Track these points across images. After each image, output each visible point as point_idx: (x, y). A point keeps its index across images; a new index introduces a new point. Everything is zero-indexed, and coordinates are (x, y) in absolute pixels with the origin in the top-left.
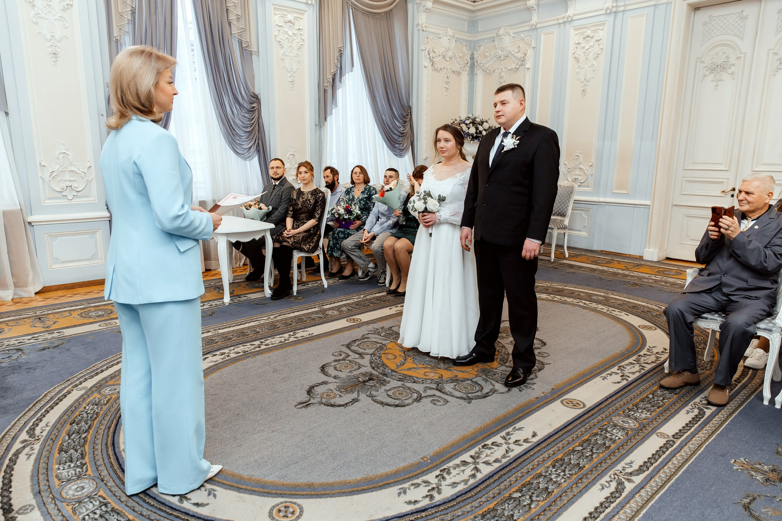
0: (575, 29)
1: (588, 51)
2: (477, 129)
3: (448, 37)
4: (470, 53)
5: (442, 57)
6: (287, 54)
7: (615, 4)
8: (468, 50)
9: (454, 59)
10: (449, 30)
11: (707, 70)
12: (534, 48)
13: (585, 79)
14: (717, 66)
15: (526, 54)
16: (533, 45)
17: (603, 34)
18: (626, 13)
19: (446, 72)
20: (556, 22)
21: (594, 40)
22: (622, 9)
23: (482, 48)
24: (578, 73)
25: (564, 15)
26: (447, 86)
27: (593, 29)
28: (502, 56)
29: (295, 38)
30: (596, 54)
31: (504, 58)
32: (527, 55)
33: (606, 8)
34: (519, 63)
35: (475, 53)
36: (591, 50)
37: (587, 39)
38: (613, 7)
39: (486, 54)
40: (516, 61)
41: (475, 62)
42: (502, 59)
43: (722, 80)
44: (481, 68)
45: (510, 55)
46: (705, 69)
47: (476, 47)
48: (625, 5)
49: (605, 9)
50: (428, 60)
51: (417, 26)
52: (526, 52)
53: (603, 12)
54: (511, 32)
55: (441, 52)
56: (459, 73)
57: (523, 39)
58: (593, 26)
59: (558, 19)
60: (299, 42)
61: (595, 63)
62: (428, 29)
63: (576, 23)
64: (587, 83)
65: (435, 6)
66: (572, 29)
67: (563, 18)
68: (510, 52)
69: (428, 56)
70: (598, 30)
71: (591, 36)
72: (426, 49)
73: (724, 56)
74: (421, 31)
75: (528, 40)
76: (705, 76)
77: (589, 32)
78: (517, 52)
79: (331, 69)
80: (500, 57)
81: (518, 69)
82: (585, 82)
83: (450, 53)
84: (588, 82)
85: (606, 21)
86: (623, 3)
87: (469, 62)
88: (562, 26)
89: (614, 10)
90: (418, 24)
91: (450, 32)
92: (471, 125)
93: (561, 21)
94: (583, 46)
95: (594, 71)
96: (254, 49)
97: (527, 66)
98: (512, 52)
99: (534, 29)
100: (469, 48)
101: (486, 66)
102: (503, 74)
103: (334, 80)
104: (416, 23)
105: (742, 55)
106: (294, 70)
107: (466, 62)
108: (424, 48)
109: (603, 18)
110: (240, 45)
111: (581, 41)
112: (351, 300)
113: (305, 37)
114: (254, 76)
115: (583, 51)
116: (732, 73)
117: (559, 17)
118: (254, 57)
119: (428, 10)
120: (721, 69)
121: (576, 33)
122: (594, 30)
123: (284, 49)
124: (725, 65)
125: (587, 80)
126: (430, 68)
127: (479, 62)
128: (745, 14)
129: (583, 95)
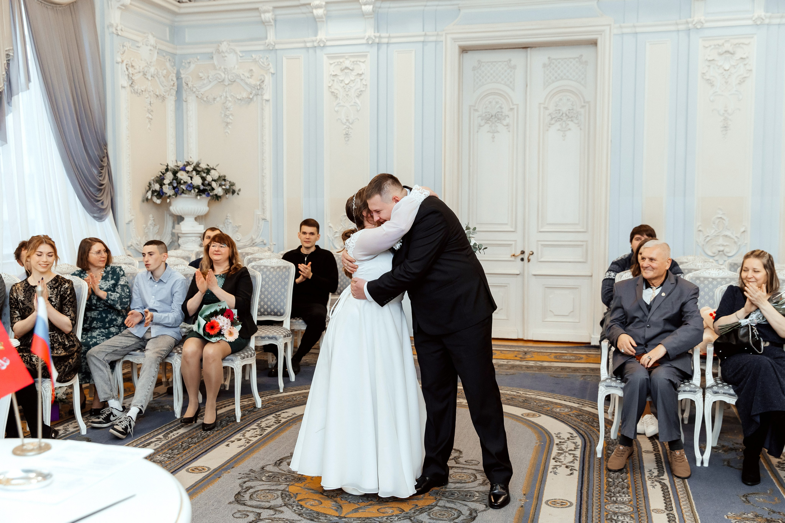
0: (329, 58)
1: (348, 86)
2: (204, 179)
3: (149, 48)
4: (175, 72)
5: (142, 74)
7: (377, 34)
8: (173, 66)
9: (156, 78)
10: (150, 37)
11: (482, 120)
12: (273, 74)
13: (347, 120)
14: (492, 116)
15: (263, 82)
16: (272, 71)
17: (366, 68)
18: (391, 46)
19: (147, 96)
20: (302, 45)
21: (354, 73)
22: (385, 40)
23: (193, 66)
24: (337, 112)
25: (313, 38)
26: (150, 116)
27: (353, 60)
28: (227, 80)
30: (359, 90)
31: (230, 82)
32: (265, 83)
33: (367, 37)
34: (254, 92)
35: (182, 72)
36: (351, 85)
37: (346, 71)
38: (375, 37)
39: (201, 75)
40: (249, 90)
41: (184, 84)
42: (226, 83)
43: (498, 132)
44: (195, 92)
45: (238, 80)
46: (480, 118)
47: (183, 64)
48: (389, 37)
49: (366, 39)
50: (126, 77)
51: (108, 27)
52: (263, 79)
53: (364, 41)
54: (238, 49)
55: (141, 68)
56: (164, 99)
57: (255, 61)
58: (352, 56)
59: (305, 42)
61: (357, 101)
62: (125, 34)
63: (329, 50)
64: (351, 126)
66: (325, 57)
67: (313, 41)
68: (238, 76)
69: (127, 73)
70: (358, 62)
71: (351, 68)
72: (123, 61)
73: (498, 106)
74: (115, 36)
75: (263, 63)
76: (480, 126)
77: (347, 63)
78: (248, 78)
80: (223, 81)
81: (251, 99)
82: (347, 124)
83: (152, 70)
84: (351, 124)
85: (368, 52)
86: (387, 35)
87: (176, 84)
88: (311, 51)
89: (377, 40)
90: (111, 25)
91: (152, 40)
92: (194, 173)
93: (309, 45)
94: (341, 79)
95: (358, 111)
97: (266, 97)
98: (242, 76)
99: (271, 49)
100: (173, 64)
101: (202, 91)
102: (229, 104)
105: (515, 107)
107: (172, 83)
108: (119, 60)
109: (364, 48)
111: (338, 72)
115: (342, 85)
116: (507, 125)
117: (306, 39)
119: (124, 7)
120: (496, 119)
121: (332, 62)
122: (353, 62)
124: (500, 116)
125: (351, 121)
126: (129, 89)
127: (190, 85)
128: (513, 63)
129: (347, 139)
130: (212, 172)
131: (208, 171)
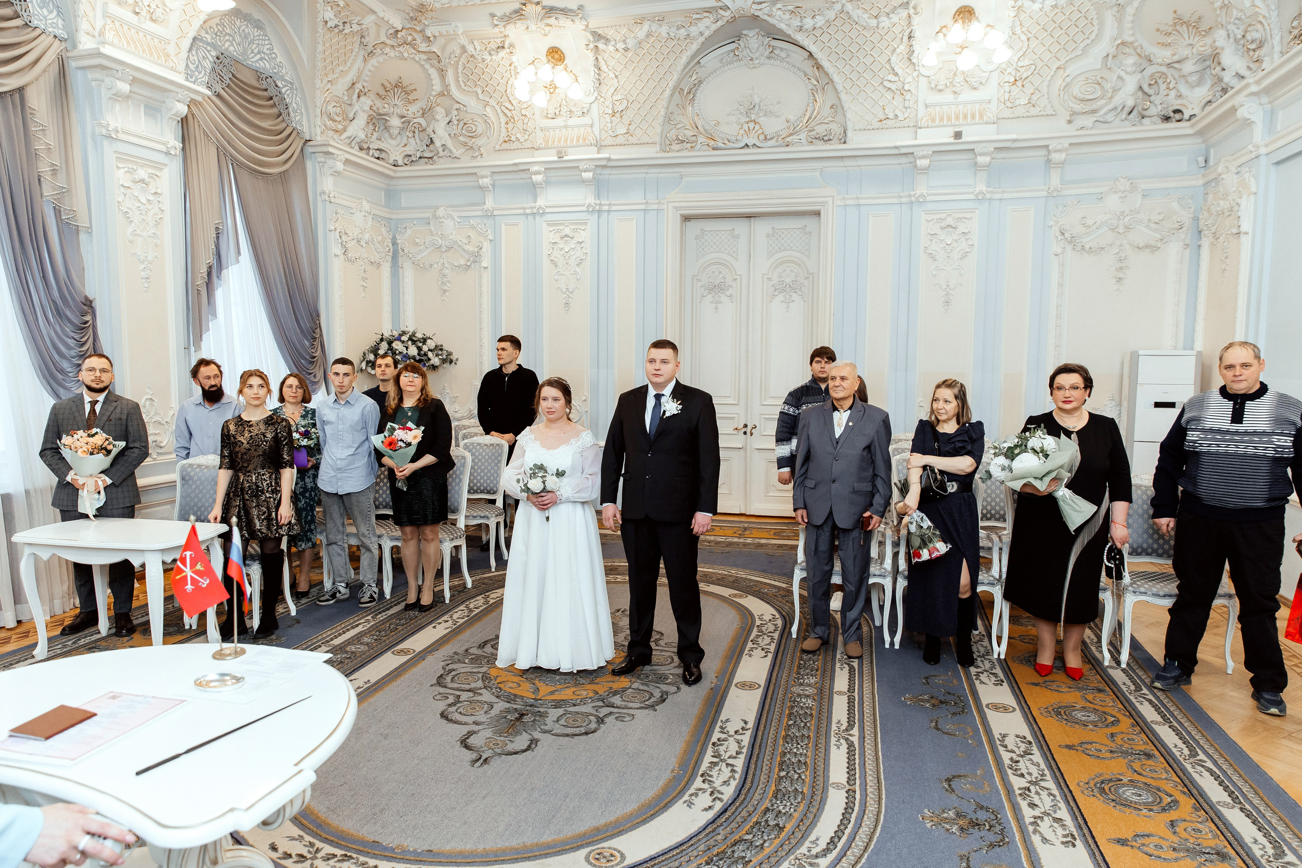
0: (549, 225)
1: (568, 254)
2: (420, 349)
3: (364, 214)
4: (391, 237)
5: (356, 241)
6: (138, 232)
7: (598, 202)
8: (388, 232)
9: (371, 245)
10: (365, 203)
11: (705, 290)
12: (491, 241)
13: (567, 289)
14: (715, 286)
15: (481, 248)
16: (491, 237)
17: (586, 235)
18: (612, 213)
19: (361, 263)
20: (521, 211)
21: (574, 241)
22: (606, 208)
23: (409, 232)
24: (556, 280)
25: (533, 205)
26: (365, 284)
27: (573, 227)
28: (444, 246)
29: (150, 207)
30: (578, 259)
31: (447, 249)
32: (484, 250)
33: (587, 204)
34: (472, 259)
35: (398, 237)
36: (572, 253)
37: (566, 238)
38: (596, 204)
39: (418, 240)
40: (467, 257)
41: (400, 251)
42: (443, 249)
43: (720, 302)
44: (411, 259)
45: (455, 247)
46: (703, 288)
47: (399, 229)
48: (610, 205)
49: (586, 206)
50: (339, 245)
51: (320, 194)
52: (481, 245)
53: (584, 209)
54: (455, 215)
55: (355, 235)
56: (379, 265)
57: (473, 227)
58: (571, 224)
59: (524, 208)
60: (156, 214)
61: (577, 269)
62: (338, 201)
63: (549, 217)
64: (570, 295)
65: (346, 168)
66: (544, 224)
67: (532, 208)
68: (456, 242)
69: (340, 240)
70: (578, 230)
71: (571, 236)
72: (335, 229)
73: (721, 276)
74: (328, 203)
75: (481, 229)
76: (703, 296)
77: (567, 231)
78: (466, 244)
79: (206, 258)
80: (440, 247)
81: (469, 266)
82: (567, 293)
83: (367, 236)
84: (571, 293)
85: (589, 220)
86: (608, 202)
87: (391, 250)
88: (530, 217)
89: (597, 208)
90: (324, 193)
91: (366, 206)
92: (410, 343)
93: (528, 211)
94: (561, 246)
95: (578, 280)
96: (83, 222)
97: (484, 264)
98: (460, 243)
99: (489, 215)
100: (388, 229)
101: (419, 257)
102: (446, 271)
103: (209, 274)
104: (319, 190)
106: (150, 258)
107: (387, 249)
108: (332, 228)
109: (584, 216)
110: (58, 214)
111: (558, 240)
112: (361, 626)
113: (166, 206)
114: (83, 269)
115: (562, 253)
116: (730, 295)
117: (525, 206)
118: (83, 236)
119: (337, 173)
120: (719, 289)
121: (551, 230)
122: (574, 230)
123: (133, 225)
125: (570, 290)
126: (342, 257)
127: (406, 251)
128: (736, 232)
129: (566, 308)
130: (429, 341)
131: (424, 341)
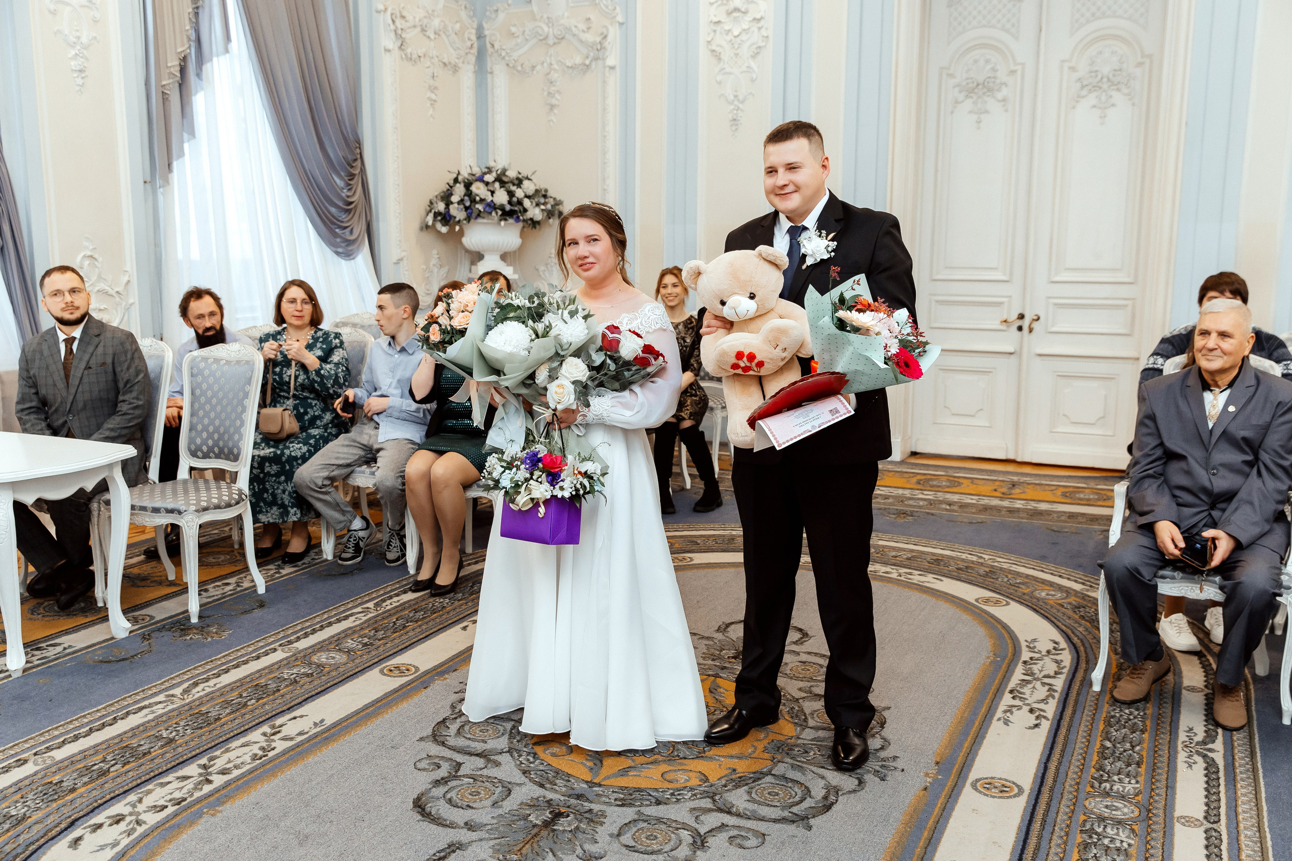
1: (738, 39)
2: (511, 194)
4: (475, 26)
5: (419, 29)
8: (472, 18)
9: (444, 37)
11: (960, 92)
12: (621, 24)
13: (736, 96)
14: (978, 85)
15: (605, 37)
16: (620, 18)
19: (431, 64)
21: (749, 18)
23: (501, 16)
24: (720, 83)
26: (433, 97)
28: (551, 36)
30: (755, 46)
31: (556, 41)
32: (609, 39)
34: (592, 54)
35: (485, 26)
36: (744, 36)
37: (735, 14)
39: (513, 29)
40: (585, 51)
41: (489, 46)
42: (551, 42)
43: (987, 112)
44: (504, 58)
45: (568, 36)
46: (957, 89)
47: (488, 13)
50: (392, 35)
52: (605, 32)
55: (417, 20)
56: (456, 68)
57: (594, 4)
61: (753, 64)
64: (741, 106)
68: (568, 29)
69: (392, 27)
71: (743, 10)
73: (988, 67)
75: (607, 7)
76: (957, 102)
77: (738, 2)
78: (583, 31)
80: (546, 38)
81: (588, 66)
82: (736, 103)
83: (438, 24)
84: (742, 102)
87: (475, 45)
92: (497, 185)
94: (727, 27)
95: (753, 81)
97: (610, 62)
98: (574, 29)
100: (471, 13)
101: (515, 55)
102: (554, 76)
103: (183, 70)
105: (1019, 68)
106: (84, 40)
107: (470, 44)
108: (381, 6)
111: (723, 17)
115: (728, 38)
116: (1004, 100)
120: (985, 90)
124: (991, 85)
125: (741, 98)
126: (396, 52)
127: (496, 47)
129: (734, 128)
130: (526, 183)
131: (519, 182)
